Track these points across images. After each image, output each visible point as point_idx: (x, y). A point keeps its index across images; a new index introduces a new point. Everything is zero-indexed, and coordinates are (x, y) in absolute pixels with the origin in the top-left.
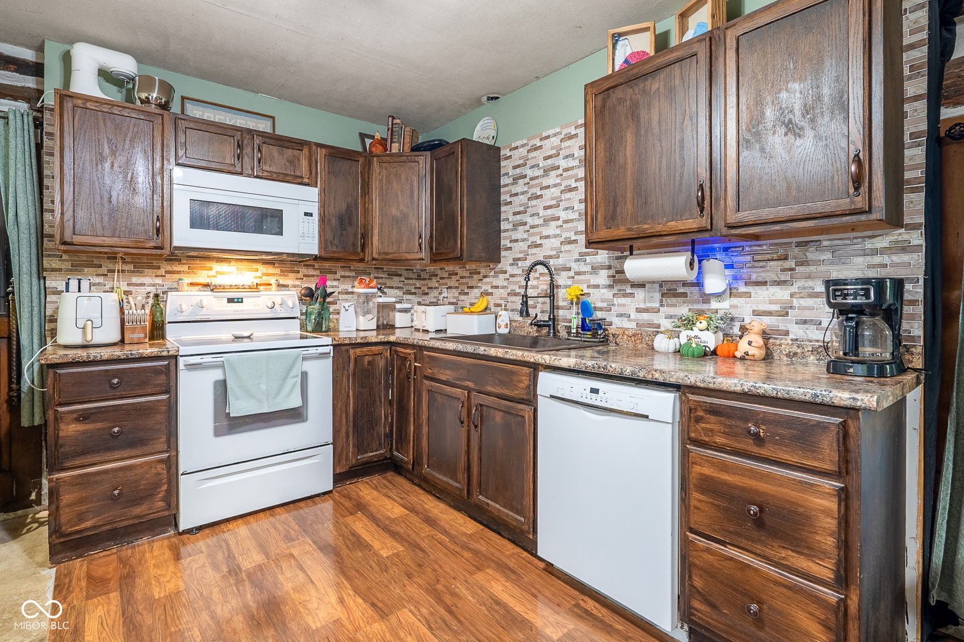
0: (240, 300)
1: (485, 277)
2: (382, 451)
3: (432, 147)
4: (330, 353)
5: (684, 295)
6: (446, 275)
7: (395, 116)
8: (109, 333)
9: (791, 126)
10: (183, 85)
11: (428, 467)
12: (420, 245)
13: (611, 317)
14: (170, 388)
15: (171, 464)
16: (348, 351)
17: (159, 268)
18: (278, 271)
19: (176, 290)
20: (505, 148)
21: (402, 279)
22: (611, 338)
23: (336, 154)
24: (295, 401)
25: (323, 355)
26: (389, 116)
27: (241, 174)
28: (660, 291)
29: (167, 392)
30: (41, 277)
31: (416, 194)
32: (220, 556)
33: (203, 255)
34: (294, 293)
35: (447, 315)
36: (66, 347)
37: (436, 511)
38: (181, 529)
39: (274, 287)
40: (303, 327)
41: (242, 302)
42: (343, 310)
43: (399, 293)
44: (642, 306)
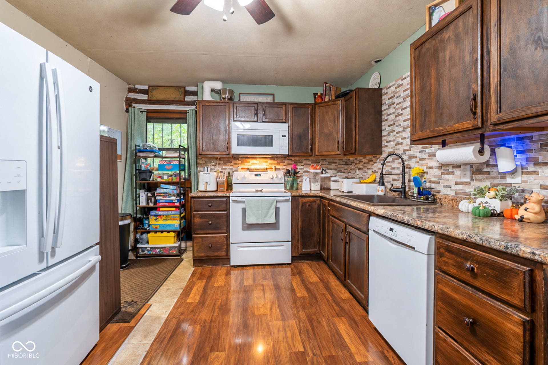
0: (260, 175)
1: (375, 163)
2: (316, 250)
3: (345, 95)
4: (289, 200)
5: (488, 173)
6: (358, 162)
7: (327, 82)
8: (212, 187)
9: (539, 42)
10: (238, 89)
11: (331, 261)
12: (338, 147)
13: (439, 187)
14: (227, 209)
15: (228, 238)
16: (298, 199)
17: (231, 162)
18: (276, 162)
19: (237, 171)
20: (385, 88)
21: (337, 164)
22: (438, 200)
23: (298, 107)
24: (273, 220)
25: (287, 201)
26: (324, 83)
27: (257, 121)
28: (470, 170)
29: (226, 210)
30: (197, 167)
31: (336, 121)
32: (239, 278)
33: (246, 157)
34: (282, 172)
35: (353, 184)
36: (201, 191)
37: (333, 284)
38: (231, 265)
39: (274, 169)
40: (285, 187)
41: (260, 176)
42: (304, 181)
43: (335, 172)
44: (459, 180)
